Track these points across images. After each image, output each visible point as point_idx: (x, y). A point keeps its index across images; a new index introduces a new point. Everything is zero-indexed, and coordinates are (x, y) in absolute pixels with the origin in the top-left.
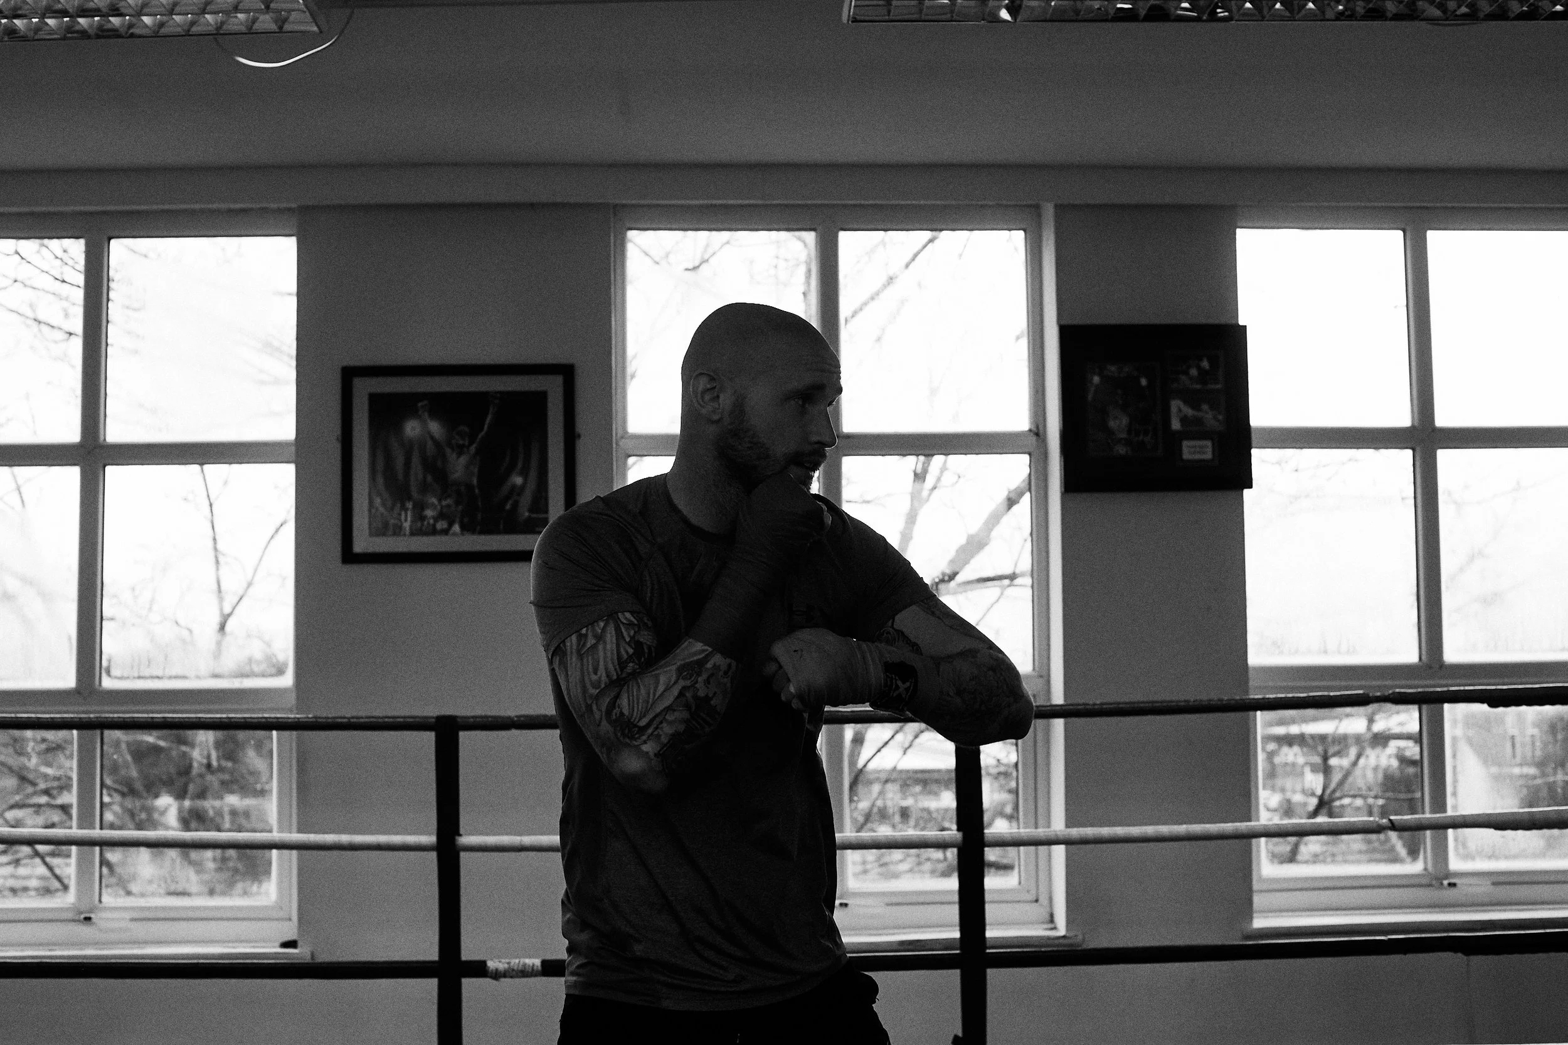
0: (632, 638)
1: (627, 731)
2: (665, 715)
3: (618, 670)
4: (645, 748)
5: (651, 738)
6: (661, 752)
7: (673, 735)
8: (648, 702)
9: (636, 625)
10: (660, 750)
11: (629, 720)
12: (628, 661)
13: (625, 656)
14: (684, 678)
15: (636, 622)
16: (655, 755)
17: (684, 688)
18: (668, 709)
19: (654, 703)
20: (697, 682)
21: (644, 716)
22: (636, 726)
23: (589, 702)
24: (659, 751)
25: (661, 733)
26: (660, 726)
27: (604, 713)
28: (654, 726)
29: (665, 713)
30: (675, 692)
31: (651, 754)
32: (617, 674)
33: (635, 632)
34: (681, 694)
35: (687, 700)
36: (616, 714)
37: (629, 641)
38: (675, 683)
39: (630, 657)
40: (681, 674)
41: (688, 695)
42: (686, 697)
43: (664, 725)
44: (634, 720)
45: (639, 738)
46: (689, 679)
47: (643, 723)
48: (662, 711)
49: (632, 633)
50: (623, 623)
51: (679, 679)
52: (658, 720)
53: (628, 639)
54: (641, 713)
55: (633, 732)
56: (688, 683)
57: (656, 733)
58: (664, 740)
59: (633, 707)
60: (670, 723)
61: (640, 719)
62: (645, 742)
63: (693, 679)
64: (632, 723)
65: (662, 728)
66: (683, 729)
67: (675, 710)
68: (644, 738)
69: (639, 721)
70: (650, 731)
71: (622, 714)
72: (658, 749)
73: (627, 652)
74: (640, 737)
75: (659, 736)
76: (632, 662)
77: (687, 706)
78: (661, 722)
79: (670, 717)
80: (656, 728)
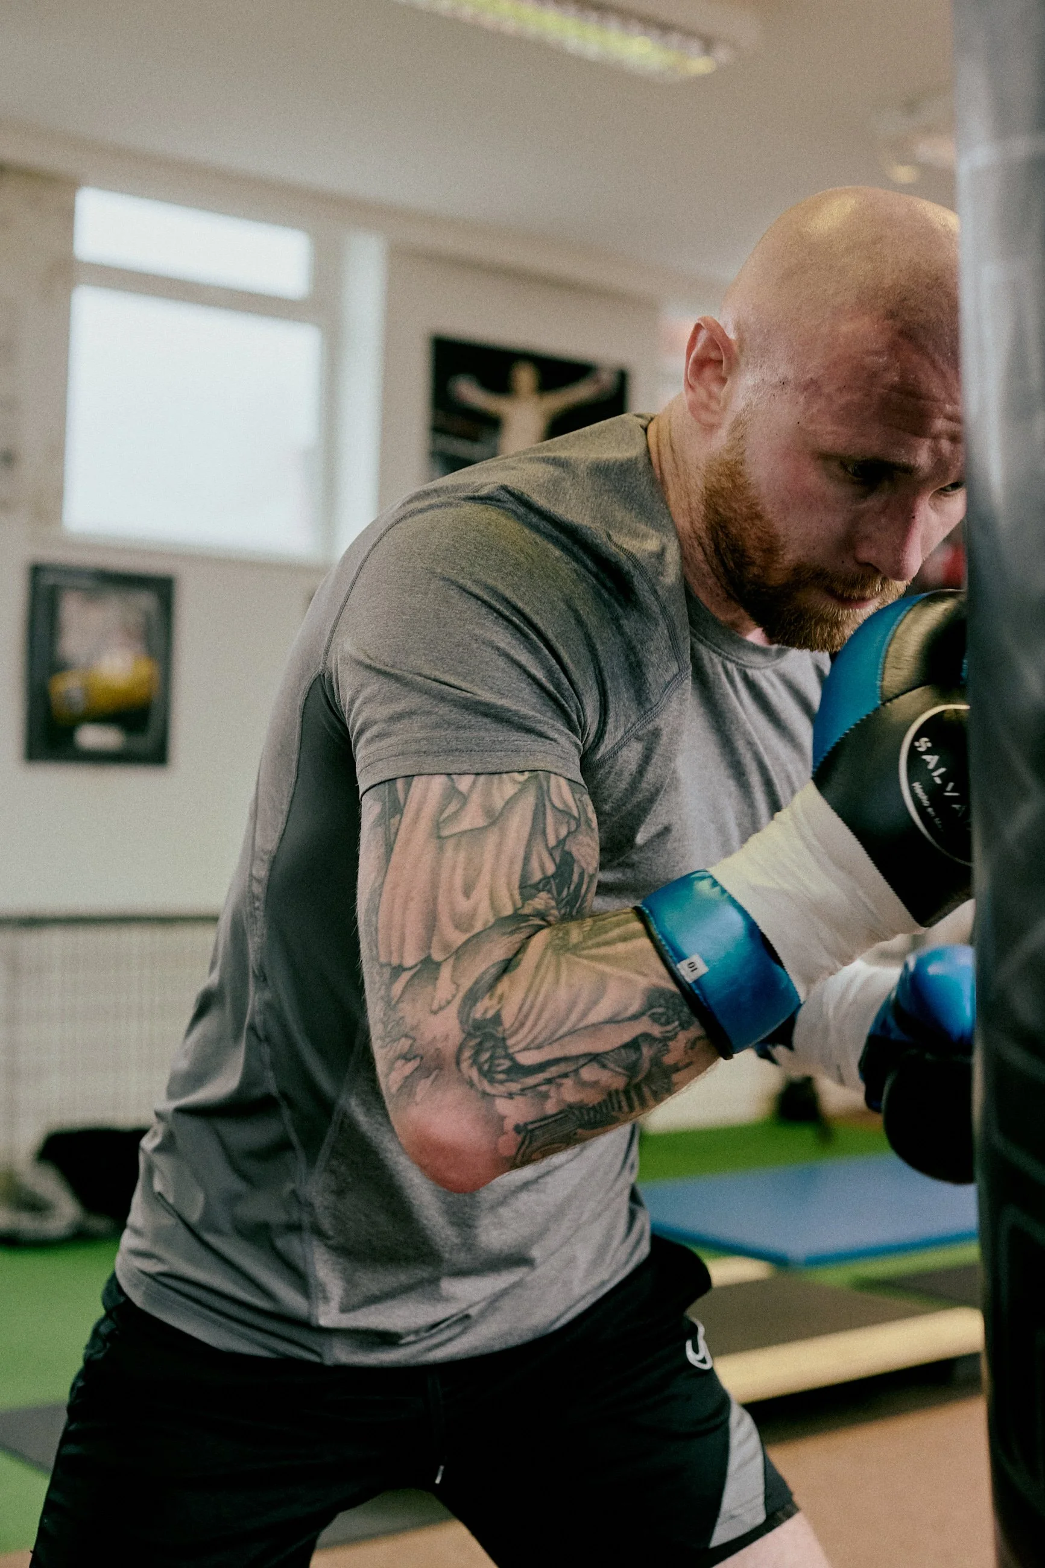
0: (561, 842)
1: (486, 1056)
2: (583, 1065)
3: (517, 897)
4: (503, 1106)
5: (527, 1092)
6: (530, 1127)
7: (571, 1107)
8: (562, 1023)
9: (575, 818)
10: (533, 1123)
11: (504, 1039)
12: (541, 886)
13: (537, 876)
14: (655, 1018)
15: (576, 814)
16: (518, 1129)
17: (646, 1036)
18: (594, 1058)
19: (571, 1032)
20: (673, 1038)
21: (539, 1047)
22: (510, 1057)
23: (437, 956)
24: (526, 1124)
25: (553, 1093)
26: (559, 1081)
27: (461, 994)
28: (546, 1075)
29: (581, 1062)
30: (627, 1034)
31: (509, 1125)
32: (514, 904)
33: (569, 833)
34: (634, 1045)
35: (638, 1059)
36: (486, 1011)
37: (553, 848)
38: (635, 1017)
39: (546, 880)
40: (651, 1007)
41: (647, 1051)
42: (641, 1054)
43: (568, 1082)
44: (514, 1045)
45: (502, 1082)
46: (663, 1025)
47: (527, 1059)
48: (578, 1057)
49: (563, 832)
50: (553, 806)
51: (643, 1014)
52: (562, 1068)
53: (552, 842)
54: (535, 1038)
55: (499, 1065)
56: (656, 1031)
57: (544, 1088)
58: (551, 1107)
59: (526, 1017)
60: (583, 1084)
61: (526, 1049)
62: (510, 1096)
63: (669, 1028)
64: (506, 1048)
65: (560, 1086)
66: (596, 1102)
67: (604, 1066)
68: (515, 1087)
69: (519, 1052)
70: (531, 1081)
71: (497, 1019)
72: (530, 1119)
73: (543, 868)
74: (507, 1081)
75: (545, 1096)
76: (549, 891)
77: (632, 1069)
78: (565, 1075)
79: (589, 1073)
80: (549, 1081)
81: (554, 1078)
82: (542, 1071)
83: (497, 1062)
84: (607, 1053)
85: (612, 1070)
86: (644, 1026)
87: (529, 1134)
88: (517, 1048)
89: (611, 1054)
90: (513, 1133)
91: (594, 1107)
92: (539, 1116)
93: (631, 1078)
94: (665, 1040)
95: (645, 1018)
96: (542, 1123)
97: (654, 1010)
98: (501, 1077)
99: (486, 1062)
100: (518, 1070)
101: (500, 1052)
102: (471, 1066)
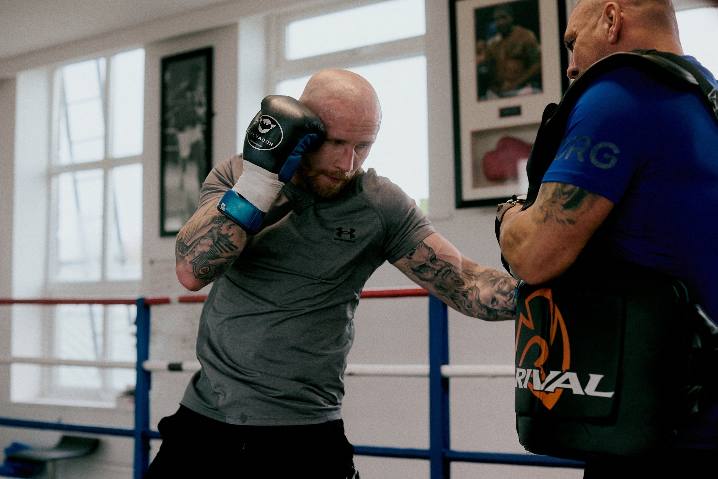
81: (195, 246)
82: (192, 245)
83: (183, 248)
84: (205, 235)
85: (207, 239)
86: (213, 225)
87: (194, 264)
88: (186, 243)
89: (206, 235)
90: (189, 264)
91: (208, 252)
92: (195, 257)
93: (214, 240)
94: (219, 227)
95: (212, 224)
96: (196, 259)
97: (214, 221)
98: (185, 251)
99: (181, 249)
100: (188, 248)
101: (183, 245)
102: (179, 252)
